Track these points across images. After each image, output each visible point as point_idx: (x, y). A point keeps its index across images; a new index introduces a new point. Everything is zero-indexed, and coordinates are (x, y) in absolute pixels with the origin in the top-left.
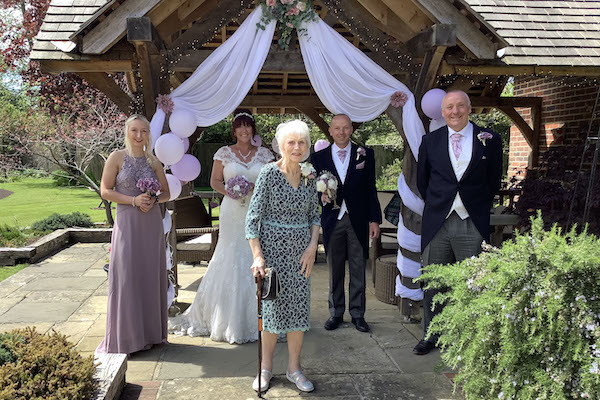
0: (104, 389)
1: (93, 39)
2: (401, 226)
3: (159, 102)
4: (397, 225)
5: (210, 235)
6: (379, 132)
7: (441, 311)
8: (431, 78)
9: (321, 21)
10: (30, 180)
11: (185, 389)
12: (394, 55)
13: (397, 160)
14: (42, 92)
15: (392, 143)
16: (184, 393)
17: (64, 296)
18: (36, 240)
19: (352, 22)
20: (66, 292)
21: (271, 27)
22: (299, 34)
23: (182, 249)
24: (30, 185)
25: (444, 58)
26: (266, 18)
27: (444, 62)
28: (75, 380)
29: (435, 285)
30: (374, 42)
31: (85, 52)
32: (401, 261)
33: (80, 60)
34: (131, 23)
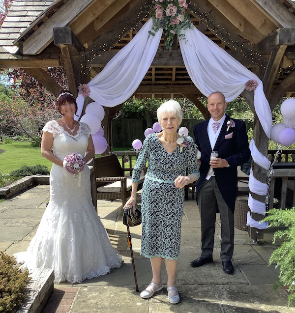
0: (33, 297)
1: (30, 43)
2: (251, 176)
3: (80, 89)
4: (249, 175)
5: (120, 182)
6: (239, 111)
7: (280, 246)
8: (275, 69)
9: (195, 28)
10: (17, 143)
11: (94, 294)
12: (248, 53)
13: (251, 129)
14: (22, 86)
15: (247, 117)
16: (93, 298)
17: (24, 222)
18: (11, 183)
19: (217, 29)
20: (25, 220)
21: (159, 33)
22: (179, 38)
23: (101, 191)
24: (16, 146)
25: (285, 54)
26: (155, 27)
27: (285, 57)
28: (10, 292)
29: (276, 224)
30: (234, 43)
31: (25, 53)
32: (251, 201)
33: (22, 60)
34: (57, 31)
